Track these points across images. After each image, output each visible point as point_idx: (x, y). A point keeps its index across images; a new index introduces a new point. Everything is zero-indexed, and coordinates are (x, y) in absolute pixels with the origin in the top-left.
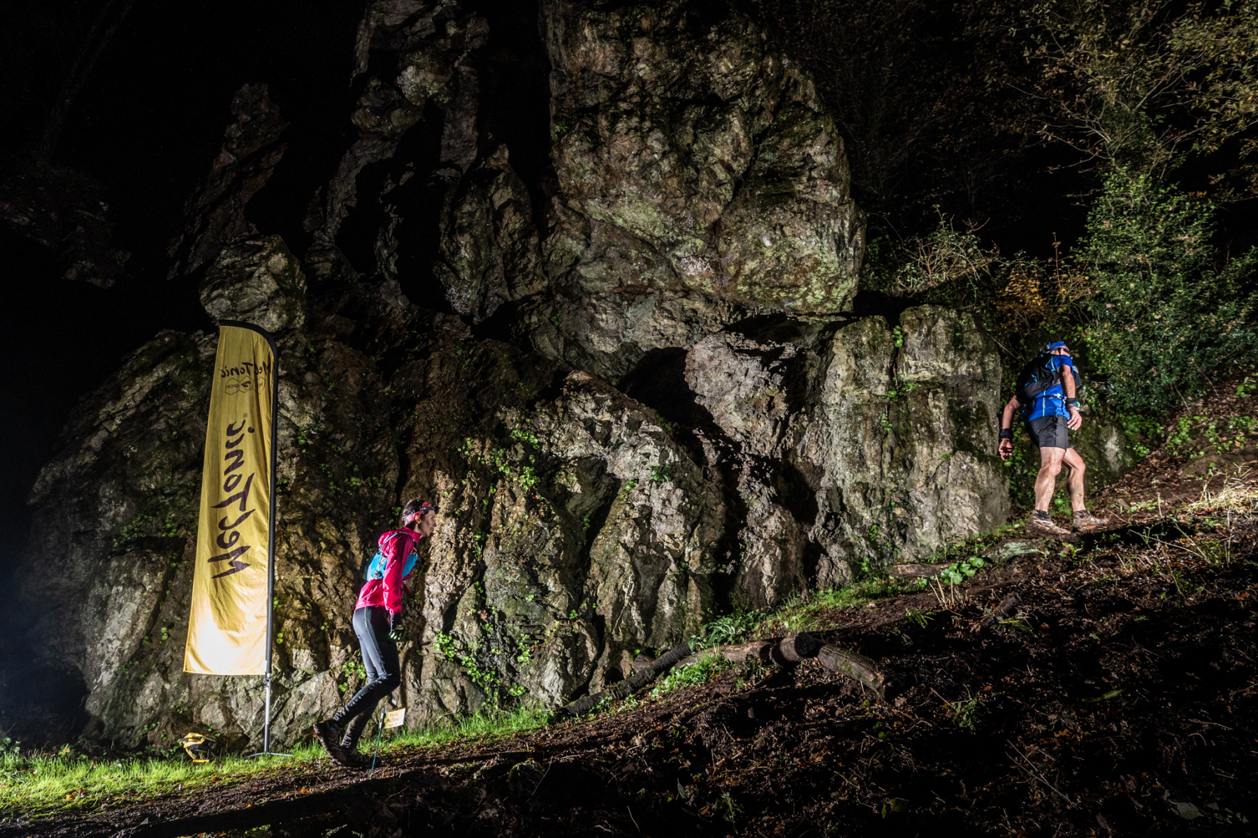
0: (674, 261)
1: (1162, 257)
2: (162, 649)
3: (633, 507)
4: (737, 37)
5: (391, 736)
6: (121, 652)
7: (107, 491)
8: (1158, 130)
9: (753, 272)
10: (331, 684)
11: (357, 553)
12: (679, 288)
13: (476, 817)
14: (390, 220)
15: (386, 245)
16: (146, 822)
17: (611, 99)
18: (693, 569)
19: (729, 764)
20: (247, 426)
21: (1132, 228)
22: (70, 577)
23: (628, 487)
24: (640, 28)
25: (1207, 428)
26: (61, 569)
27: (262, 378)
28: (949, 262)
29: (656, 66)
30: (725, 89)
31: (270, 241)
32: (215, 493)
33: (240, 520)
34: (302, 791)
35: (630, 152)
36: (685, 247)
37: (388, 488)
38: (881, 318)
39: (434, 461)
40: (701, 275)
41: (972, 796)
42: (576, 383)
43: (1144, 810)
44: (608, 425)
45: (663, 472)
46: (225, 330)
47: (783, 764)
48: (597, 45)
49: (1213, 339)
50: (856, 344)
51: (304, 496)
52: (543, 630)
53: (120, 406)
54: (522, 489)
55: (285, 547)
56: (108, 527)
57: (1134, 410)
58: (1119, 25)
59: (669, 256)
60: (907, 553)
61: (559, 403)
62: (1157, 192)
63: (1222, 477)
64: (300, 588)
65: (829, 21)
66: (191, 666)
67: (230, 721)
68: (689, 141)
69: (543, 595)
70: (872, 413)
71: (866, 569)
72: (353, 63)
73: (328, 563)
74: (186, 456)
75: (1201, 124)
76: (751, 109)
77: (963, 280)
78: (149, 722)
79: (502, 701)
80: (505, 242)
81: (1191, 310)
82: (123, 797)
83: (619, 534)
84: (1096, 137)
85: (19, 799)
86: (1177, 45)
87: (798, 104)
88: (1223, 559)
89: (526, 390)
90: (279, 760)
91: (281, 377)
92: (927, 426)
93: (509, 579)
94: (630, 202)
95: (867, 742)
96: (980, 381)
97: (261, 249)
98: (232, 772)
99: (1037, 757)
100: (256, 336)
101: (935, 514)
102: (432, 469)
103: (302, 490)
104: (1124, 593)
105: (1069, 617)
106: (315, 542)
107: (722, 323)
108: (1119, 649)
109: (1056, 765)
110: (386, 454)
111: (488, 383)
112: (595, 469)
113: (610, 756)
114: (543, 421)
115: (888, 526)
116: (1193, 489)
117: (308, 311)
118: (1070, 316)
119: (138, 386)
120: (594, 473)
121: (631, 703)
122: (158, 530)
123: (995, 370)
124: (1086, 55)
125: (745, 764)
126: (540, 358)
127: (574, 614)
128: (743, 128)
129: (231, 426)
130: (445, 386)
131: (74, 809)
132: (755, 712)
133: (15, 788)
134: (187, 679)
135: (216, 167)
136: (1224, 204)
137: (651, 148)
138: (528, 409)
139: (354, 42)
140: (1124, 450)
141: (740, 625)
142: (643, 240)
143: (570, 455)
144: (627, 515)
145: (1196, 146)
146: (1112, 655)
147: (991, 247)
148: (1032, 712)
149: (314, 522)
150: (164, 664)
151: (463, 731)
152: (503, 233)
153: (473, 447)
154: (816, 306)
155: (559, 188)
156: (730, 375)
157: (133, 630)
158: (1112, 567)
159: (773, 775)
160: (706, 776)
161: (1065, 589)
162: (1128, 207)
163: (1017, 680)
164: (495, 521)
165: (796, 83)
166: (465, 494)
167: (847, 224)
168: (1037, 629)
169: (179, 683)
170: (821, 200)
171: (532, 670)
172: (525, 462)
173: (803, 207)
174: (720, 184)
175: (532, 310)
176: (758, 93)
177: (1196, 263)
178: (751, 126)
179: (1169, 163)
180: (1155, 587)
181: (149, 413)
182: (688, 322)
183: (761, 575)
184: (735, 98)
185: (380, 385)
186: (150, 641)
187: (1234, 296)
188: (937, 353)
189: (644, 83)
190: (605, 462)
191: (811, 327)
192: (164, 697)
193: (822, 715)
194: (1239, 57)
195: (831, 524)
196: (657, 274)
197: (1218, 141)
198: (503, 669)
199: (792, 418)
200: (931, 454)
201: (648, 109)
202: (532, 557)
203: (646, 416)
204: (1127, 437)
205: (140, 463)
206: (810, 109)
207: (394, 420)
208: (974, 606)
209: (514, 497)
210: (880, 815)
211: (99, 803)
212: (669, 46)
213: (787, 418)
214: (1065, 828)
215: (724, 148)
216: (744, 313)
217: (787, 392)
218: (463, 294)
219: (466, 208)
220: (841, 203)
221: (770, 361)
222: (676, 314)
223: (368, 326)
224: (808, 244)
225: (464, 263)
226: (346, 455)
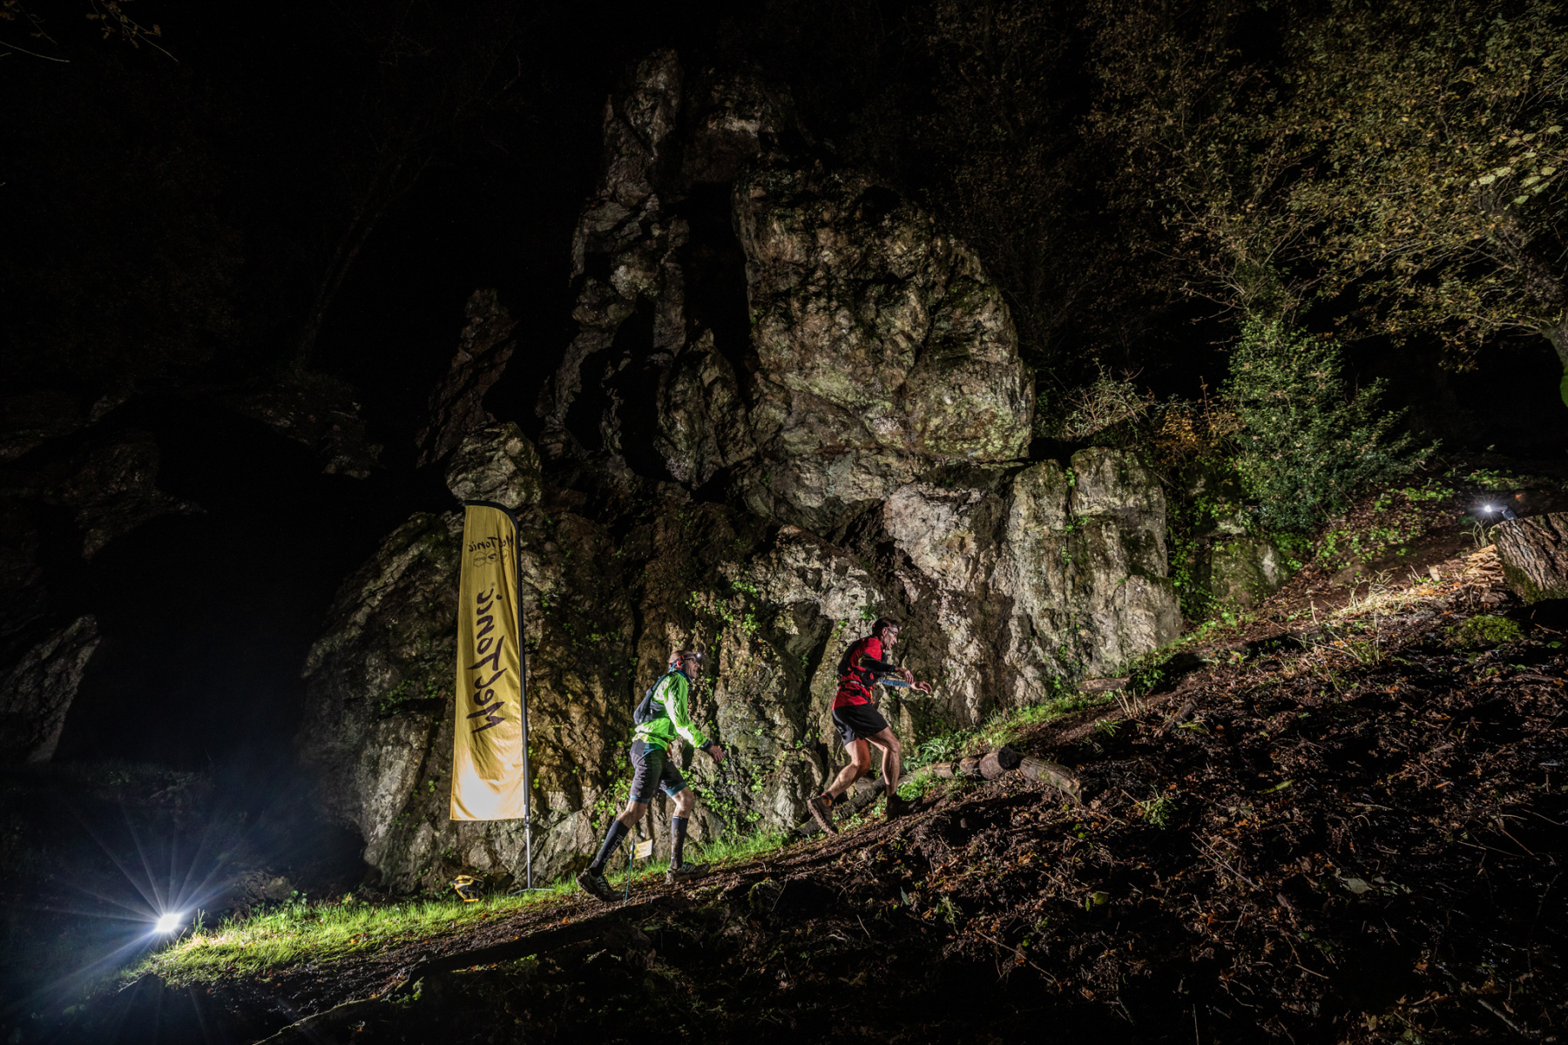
0: (867, 423)
1: (1299, 392)
2: (430, 801)
4: (908, 223)
5: (642, 866)
6: (393, 805)
7: (373, 661)
8: (1285, 281)
9: (938, 428)
10: (585, 822)
11: (601, 701)
12: (873, 446)
13: (722, 935)
14: (612, 402)
15: (610, 425)
16: (424, 959)
17: (800, 283)
18: (904, 697)
19: (946, 871)
20: (495, 594)
21: (1269, 368)
22: (343, 741)
23: (840, 627)
24: (822, 220)
25: (1351, 541)
26: (335, 734)
27: (506, 549)
28: (1111, 408)
29: (838, 252)
30: (901, 269)
31: (506, 428)
32: (470, 656)
33: (494, 679)
34: (564, 921)
35: (820, 328)
36: (876, 409)
37: (625, 641)
38: (1054, 462)
39: (665, 614)
40: (892, 433)
41: (1165, 885)
42: (787, 536)
43: (1320, 888)
44: (818, 572)
45: (872, 610)
46: (470, 509)
47: (995, 868)
48: (785, 238)
49: (1349, 462)
50: (1034, 485)
51: (551, 654)
52: (773, 760)
53: (380, 583)
54: (745, 634)
55: (536, 700)
56: (375, 693)
57: (1285, 529)
58: (1243, 192)
59: (862, 418)
60: (1093, 669)
61: (773, 555)
62: (1289, 336)
63: (1367, 584)
64: (552, 737)
65: (988, 203)
66: (457, 814)
67: (495, 862)
68: (873, 316)
69: (770, 729)
70: (1052, 546)
71: (1059, 686)
72: (572, 267)
73: (576, 713)
74: (442, 625)
75: (1323, 273)
76: (925, 285)
77: (1124, 423)
78: (422, 868)
79: (740, 828)
80: (716, 415)
81: (1328, 437)
82: (402, 938)
84: (1231, 291)
85: (308, 946)
86: (1296, 205)
87: (966, 278)
88: (1373, 657)
89: (743, 545)
90: (541, 894)
91: (524, 548)
92: (1103, 555)
93: (739, 716)
94: (824, 373)
95: (1068, 843)
96: (1147, 512)
97: (498, 435)
98: (500, 908)
99: (1221, 846)
100: (499, 513)
101: (1115, 633)
102: (663, 622)
103: (548, 649)
104: (1288, 693)
105: (1241, 718)
106: (563, 694)
107: (913, 474)
108: (1288, 744)
109: (1238, 852)
110: (621, 611)
111: (709, 541)
112: (810, 612)
113: (840, 871)
114: (760, 572)
115: (1075, 646)
116: (1341, 596)
117: (543, 487)
118: (1222, 449)
119: (395, 565)
120: (809, 616)
121: (856, 822)
122: (421, 693)
123: (1159, 502)
124: (1216, 219)
125: (961, 870)
126: (753, 516)
127: (799, 745)
128: (919, 302)
129: (480, 595)
130: (670, 547)
131: (359, 952)
132: (967, 823)
133: (305, 936)
134: (454, 827)
135: (455, 365)
136: (1349, 343)
137: (839, 324)
138: (746, 562)
139: (570, 248)
140: (1280, 565)
141: (949, 744)
142: (838, 406)
143: (786, 601)
145: (1320, 293)
146: (1281, 750)
147: (1147, 393)
148: (1214, 806)
149: (561, 676)
150: (432, 814)
151: (707, 857)
152: (713, 407)
153: (699, 600)
154: (996, 454)
155: (760, 364)
156: (924, 520)
157: (403, 785)
158: (1276, 670)
159: (986, 878)
160: (926, 884)
161: (1236, 693)
162: (1264, 350)
163: (1199, 777)
164: (723, 664)
165: (963, 259)
166: (694, 642)
167: (1018, 380)
168: (1213, 730)
169: (447, 830)
170: (992, 361)
171: (765, 798)
172: (747, 610)
173: (978, 368)
174: (902, 352)
175: (745, 474)
176: (930, 270)
177: (1328, 395)
178: (927, 299)
179: (1298, 309)
180: (1315, 687)
181: (407, 588)
182: (884, 476)
183: (965, 698)
184: (910, 275)
185: (613, 550)
186: (419, 794)
187: (1365, 423)
188: (1107, 489)
189: (829, 268)
190: (818, 605)
191: (993, 473)
192: (434, 844)
193: (1028, 821)
194: (1351, 213)
195: (1024, 648)
196: (853, 435)
197: (1339, 287)
198: (739, 799)
199: (982, 555)
200: (1108, 579)
201: (834, 291)
202: (758, 695)
203: (852, 562)
204: (1281, 553)
205: (402, 634)
206: (977, 281)
207: (627, 580)
208: (1156, 713)
209: (738, 642)
210: (1084, 908)
211: (381, 944)
212: (849, 234)
213: (978, 554)
214: (1250, 909)
215: (904, 320)
216: (932, 464)
217: (976, 532)
218: (682, 464)
219: (680, 387)
220: (1011, 363)
221: (959, 506)
222: (873, 470)
223: (598, 497)
224: (985, 400)
225: (680, 436)
226: (586, 615)
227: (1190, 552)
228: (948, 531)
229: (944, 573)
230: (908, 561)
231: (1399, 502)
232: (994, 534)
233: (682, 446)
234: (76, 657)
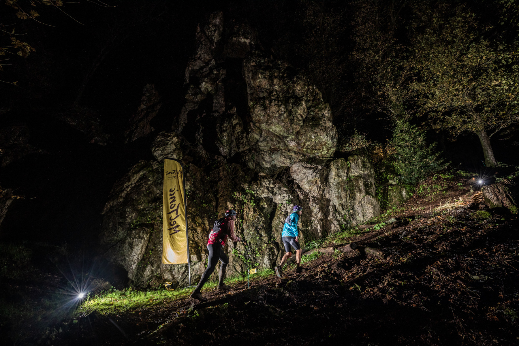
0: (286, 142)
1: (413, 144)
3: (282, 211)
4: (302, 80)
6: (138, 259)
7: (129, 210)
8: (406, 110)
9: (308, 145)
10: (203, 265)
11: (207, 227)
12: (286, 149)
13: (284, 296)
14: (200, 127)
17: (268, 95)
20: (176, 189)
21: (405, 136)
23: (280, 206)
24: (275, 76)
25: (427, 188)
26: (115, 234)
27: (179, 175)
28: (358, 143)
29: (280, 87)
30: (299, 94)
31: (173, 134)
32: (167, 209)
33: (176, 217)
35: (275, 111)
36: (289, 138)
37: (213, 207)
38: (343, 159)
39: (226, 199)
40: (294, 146)
42: (262, 176)
44: (272, 188)
45: (290, 201)
46: (166, 161)
48: (263, 80)
49: (426, 165)
50: (337, 165)
51: (191, 210)
52: (262, 247)
54: (251, 207)
56: (129, 221)
57: (408, 184)
58: (396, 82)
59: (285, 140)
61: (259, 182)
66: (165, 262)
68: (291, 108)
69: (261, 237)
70: (343, 184)
71: (344, 227)
73: (199, 230)
76: (307, 100)
77: (361, 149)
78: (149, 280)
80: (236, 135)
81: (422, 158)
83: (280, 219)
84: (390, 111)
87: (318, 99)
88: (453, 221)
89: (248, 178)
92: (359, 188)
93: (251, 233)
94: (275, 125)
96: (370, 176)
97: (170, 136)
100: (176, 162)
101: (362, 212)
102: (226, 201)
103: (190, 208)
105: (420, 236)
106: (195, 223)
107: (299, 159)
110: (211, 197)
111: (237, 176)
112: (270, 201)
114: (255, 187)
115: (349, 215)
118: (390, 159)
119: (135, 177)
122: (145, 221)
123: (373, 173)
124: (388, 89)
126: (249, 169)
127: (270, 242)
128: (305, 105)
129: (171, 189)
130: (225, 177)
134: (159, 266)
135: (139, 109)
137: (281, 110)
138: (250, 183)
140: (407, 194)
142: (277, 136)
143: (263, 197)
144: (281, 214)
145: (417, 115)
146: (438, 245)
147: (369, 140)
150: (151, 262)
152: (235, 132)
153: (236, 195)
154: (324, 155)
155: (253, 120)
156: (304, 174)
157: (141, 252)
162: (404, 130)
164: (245, 216)
165: (317, 93)
166: (236, 208)
167: (334, 133)
170: (327, 126)
171: (260, 259)
172: (251, 199)
173: (323, 128)
174: (300, 121)
175: (246, 155)
176: (308, 96)
178: (307, 105)
179: (409, 118)
180: (439, 228)
181: (139, 185)
182: (290, 159)
183: (317, 230)
184: (302, 97)
185: (206, 177)
186: (146, 255)
188: (359, 168)
189: (277, 91)
190: (272, 199)
191: (323, 161)
192: (152, 272)
195: (334, 215)
196: (281, 145)
197: (422, 114)
198: (252, 259)
199: (322, 186)
200: (360, 196)
201: (279, 99)
202: (257, 226)
203: (283, 186)
204: (407, 191)
205: (138, 201)
207: (212, 187)
209: (249, 209)
212: (283, 81)
213: (321, 185)
215: (301, 111)
216: (305, 156)
217: (320, 179)
218: (224, 150)
219: (225, 125)
220: (332, 127)
221: (315, 170)
222: (287, 157)
223: (197, 159)
224: (325, 138)
225: (225, 141)
226: (200, 198)
227: (381, 189)
228: (312, 178)
229: (310, 191)
230: (298, 187)
231: (439, 178)
232: (325, 180)
233: (225, 144)
234: (5, 203)
